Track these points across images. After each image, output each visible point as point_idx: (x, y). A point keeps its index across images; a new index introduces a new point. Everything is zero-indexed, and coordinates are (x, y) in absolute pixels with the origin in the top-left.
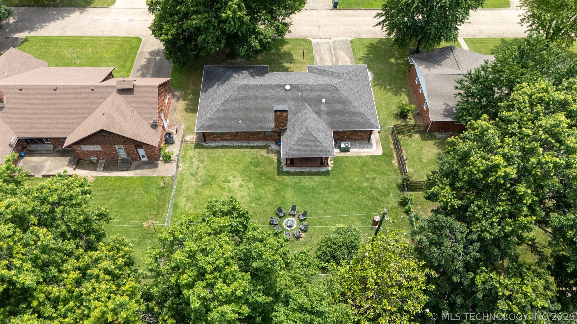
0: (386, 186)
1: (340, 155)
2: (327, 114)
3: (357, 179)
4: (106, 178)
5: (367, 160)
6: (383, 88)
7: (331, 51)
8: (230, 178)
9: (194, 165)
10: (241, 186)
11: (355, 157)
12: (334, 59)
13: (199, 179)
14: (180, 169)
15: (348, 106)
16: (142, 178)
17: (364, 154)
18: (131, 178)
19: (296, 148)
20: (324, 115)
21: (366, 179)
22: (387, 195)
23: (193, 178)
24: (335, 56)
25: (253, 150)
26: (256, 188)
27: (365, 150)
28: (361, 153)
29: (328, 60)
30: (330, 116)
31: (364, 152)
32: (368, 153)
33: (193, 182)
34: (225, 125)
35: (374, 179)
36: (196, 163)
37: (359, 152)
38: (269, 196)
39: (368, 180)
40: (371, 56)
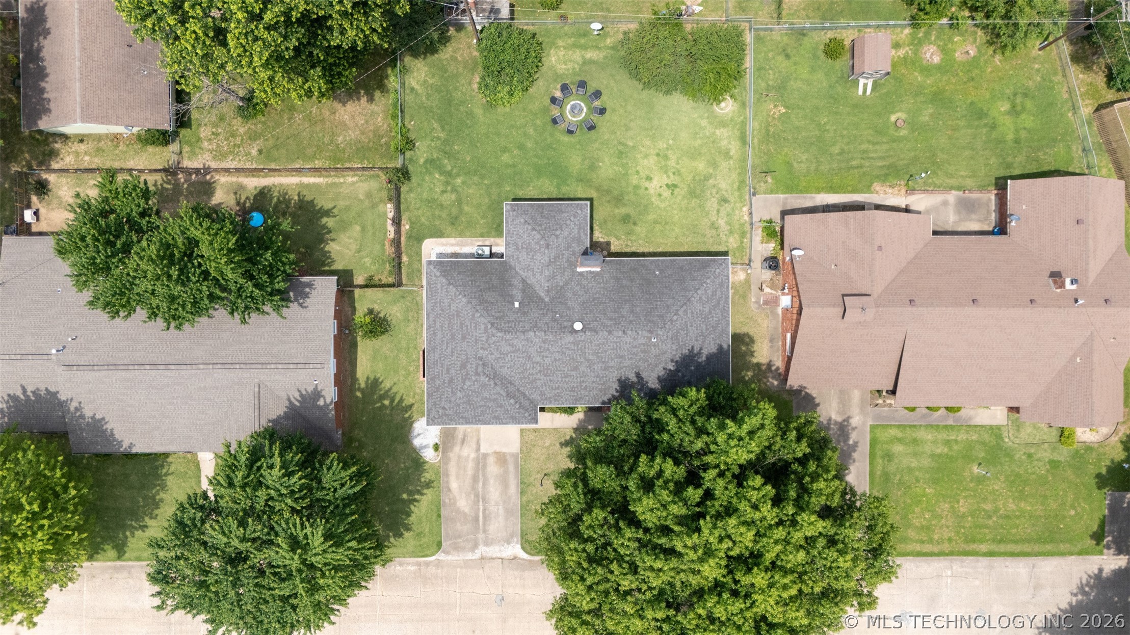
0: (427, 178)
1: (492, 239)
2: (511, 285)
3: (471, 191)
4: (855, 191)
5: (449, 229)
6: (396, 401)
7: (484, 510)
8: (667, 193)
9: (725, 219)
10: (649, 179)
11: (468, 234)
12: (481, 484)
13: (714, 191)
14: (745, 209)
15: (475, 297)
16: (801, 192)
17: (452, 240)
18: (819, 191)
19: (565, 215)
20: (516, 282)
21: (456, 190)
22: (430, 161)
23: (724, 193)
24: (477, 496)
25: (633, 249)
26: (626, 174)
27: (450, 250)
28: (457, 244)
29: (492, 481)
30: (507, 281)
31: (452, 245)
32: (446, 245)
33: (723, 185)
34: (681, 268)
35: (444, 192)
36: (722, 223)
37: (461, 245)
38: (606, 160)
39: (454, 190)
40: (405, 496)
